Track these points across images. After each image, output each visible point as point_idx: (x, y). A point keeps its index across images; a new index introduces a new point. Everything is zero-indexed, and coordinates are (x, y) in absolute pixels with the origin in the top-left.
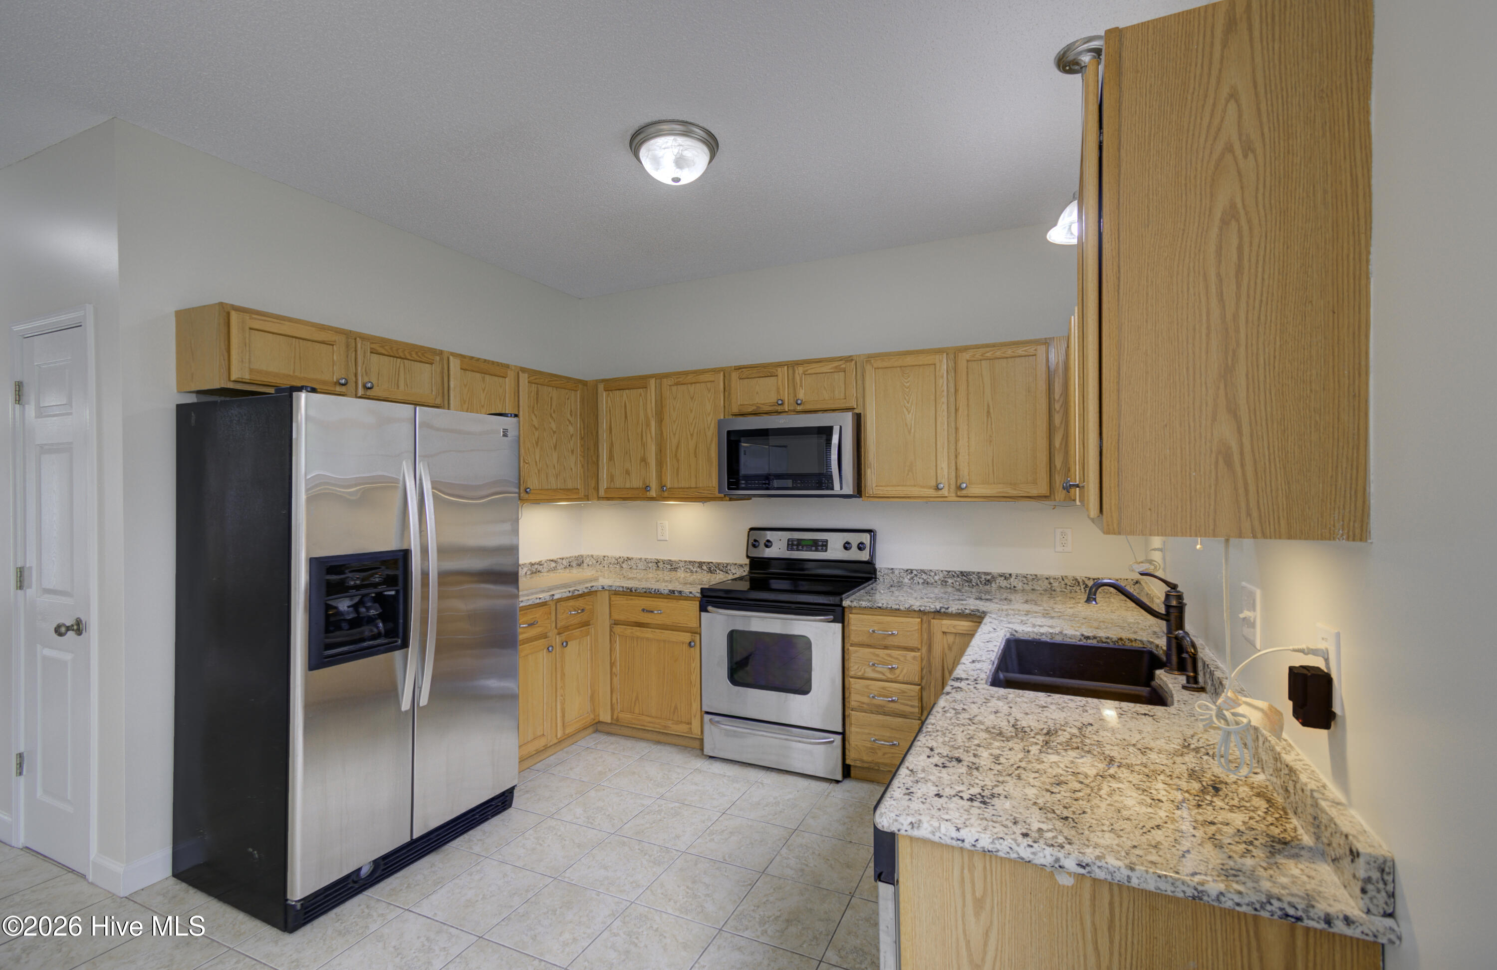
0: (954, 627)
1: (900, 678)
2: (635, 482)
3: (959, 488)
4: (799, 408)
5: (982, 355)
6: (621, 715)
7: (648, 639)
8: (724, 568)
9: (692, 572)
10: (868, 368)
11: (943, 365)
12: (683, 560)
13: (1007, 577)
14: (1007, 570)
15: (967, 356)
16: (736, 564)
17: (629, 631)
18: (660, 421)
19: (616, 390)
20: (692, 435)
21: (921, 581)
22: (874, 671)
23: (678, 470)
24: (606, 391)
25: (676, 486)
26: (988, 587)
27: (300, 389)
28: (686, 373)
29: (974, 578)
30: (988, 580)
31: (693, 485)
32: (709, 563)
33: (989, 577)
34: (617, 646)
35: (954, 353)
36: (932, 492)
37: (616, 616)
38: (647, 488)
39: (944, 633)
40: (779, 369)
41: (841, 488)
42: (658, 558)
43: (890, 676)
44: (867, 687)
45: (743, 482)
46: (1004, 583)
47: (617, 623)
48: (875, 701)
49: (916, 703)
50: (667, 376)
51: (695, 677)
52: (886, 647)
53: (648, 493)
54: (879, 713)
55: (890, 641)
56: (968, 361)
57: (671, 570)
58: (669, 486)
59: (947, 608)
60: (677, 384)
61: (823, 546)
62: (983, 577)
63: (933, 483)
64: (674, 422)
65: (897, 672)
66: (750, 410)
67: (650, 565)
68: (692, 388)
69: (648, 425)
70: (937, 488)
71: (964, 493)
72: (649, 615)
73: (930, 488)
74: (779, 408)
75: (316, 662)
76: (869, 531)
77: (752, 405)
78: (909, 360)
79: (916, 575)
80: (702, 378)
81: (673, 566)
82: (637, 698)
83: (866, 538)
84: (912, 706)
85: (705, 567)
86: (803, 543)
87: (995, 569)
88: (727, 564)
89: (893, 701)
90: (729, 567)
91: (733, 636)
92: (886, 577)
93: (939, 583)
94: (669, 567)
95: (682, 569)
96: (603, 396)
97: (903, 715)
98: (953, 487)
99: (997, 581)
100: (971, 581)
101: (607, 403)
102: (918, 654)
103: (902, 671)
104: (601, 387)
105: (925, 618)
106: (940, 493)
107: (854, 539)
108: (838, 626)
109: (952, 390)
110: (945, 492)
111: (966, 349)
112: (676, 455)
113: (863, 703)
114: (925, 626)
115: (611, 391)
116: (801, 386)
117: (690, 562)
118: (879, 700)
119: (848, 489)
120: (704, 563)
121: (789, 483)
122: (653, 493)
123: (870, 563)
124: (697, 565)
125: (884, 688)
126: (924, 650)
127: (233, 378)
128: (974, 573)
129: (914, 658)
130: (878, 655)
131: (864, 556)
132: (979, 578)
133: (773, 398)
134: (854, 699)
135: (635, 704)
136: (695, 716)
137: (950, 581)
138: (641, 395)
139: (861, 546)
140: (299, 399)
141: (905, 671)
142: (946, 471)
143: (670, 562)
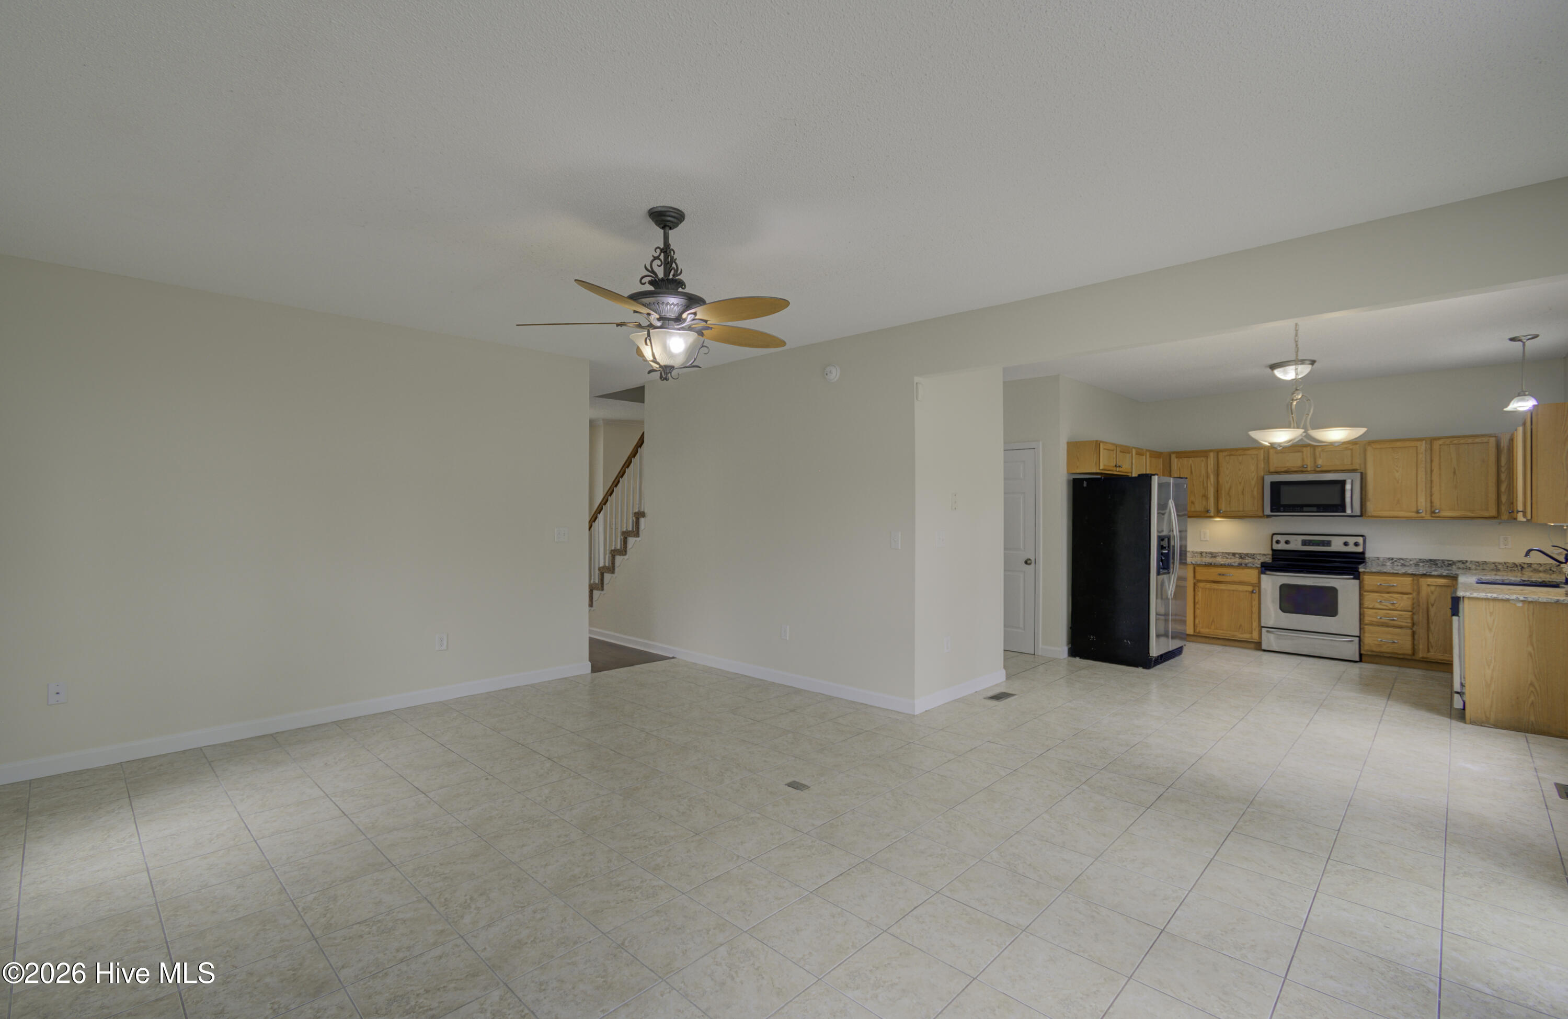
0: (1435, 582)
1: (1399, 608)
2: (1199, 507)
3: (1433, 512)
4: (1318, 469)
5: (1451, 442)
6: (1202, 630)
7: (1222, 590)
8: (1252, 556)
9: (1227, 558)
10: (1369, 449)
11: (1423, 446)
12: (1221, 551)
13: (1464, 562)
14: (1464, 559)
15: (1440, 442)
16: (1260, 554)
17: (1208, 585)
18: (1217, 475)
19: (1185, 457)
20: (1240, 483)
21: (1400, 564)
22: (1381, 605)
23: (1230, 502)
24: (1177, 458)
25: (1228, 510)
26: (1450, 568)
27: (1154, 475)
28: (1237, 450)
29: (1439, 564)
30: (1450, 564)
31: (1241, 509)
32: (1240, 553)
33: (1450, 562)
34: (1200, 594)
35: (1432, 441)
36: (1414, 515)
37: (1199, 577)
38: (1208, 511)
39: (1428, 585)
40: (1304, 449)
41: (1352, 512)
42: (1202, 551)
43: (1392, 607)
44: (1376, 613)
45: (1282, 508)
46: (1462, 566)
47: (1199, 581)
48: (1382, 620)
49: (1409, 621)
50: (1222, 451)
51: (1255, 609)
52: (1388, 593)
53: (1208, 514)
54: (1382, 626)
55: (1392, 589)
56: (1440, 445)
57: (1212, 557)
58: (1224, 509)
59: (1431, 573)
60: (1230, 455)
61: (1327, 543)
62: (1446, 562)
63: (1415, 510)
64: (1228, 476)
65: (1397, 605)
66: (1283, 470)
67: (1196, 555)
68: (1240, 458)
69: (1208, 477)
70: (1418, 512)
71: (1437, 515)
72: (1224, 577)
73: (1412, 512)
74: (1304, 469)
75: (1158, 573)
76: (1362, 536)
77: (1285, 467)
78: (1398, 444)
79: (1396, 561)
80: (1249, 452)
81: (1213, 555)
82: (1213, 621)
83: (1360, 540)
84: (1407, 623)
85: (1237, 556)
86: (1313, 542)
87: (1455, 558)
88: (1254, 554)
89: (1393, 620)
90: (1255, 556)
91: (1283, 588)
92: (1373, 562)
93: (1413, 565)
94: (1211, 556)
95: (1220, 557)
96: (1175, 461)
97: (1401, 627)
98: (1429, 512)
99: (1457, 565)
100: (1437, 564)
101: (1178, 464)
102: (1410, 596)
103: (1400, 605)
104: (1173, 456)
105: (1415, 578)
106: (1420, 515)
107: (1351, 540)
108: (1356, 582)
109: (1429, 460)
110: (1423, 515)
111: (1439, 439)
112: (1228, 494)
113: (1373, 621)
114: (1415, 582)
115: (1181, 458)
116: (1320, 457)
117: (1226, 553)
118: (1384, 620)
119: (1357, 512)
120: (1237, 553)
121: (1315, 509)
122: (1212, 514)
123: (1363, 553)
124: (1231, 554)
125: (1388, 614)
126: (1415, 594)
127: (1101, 468)
128: (1439, 560)
129: (1408, 598)
130: (1383, 597)
131: (1360, 549)
132: (1443, 563)
133: (1299, 463)
134: (1367, 619)
135: (1212, 624)
136: (1255, 630)
137: (1421, 564)
138: (1203, 460)
139: (1356, 544)
140: (1155, 479)
141: (1402, 605)
142: (1424, 504)
143: (1211, 553)
